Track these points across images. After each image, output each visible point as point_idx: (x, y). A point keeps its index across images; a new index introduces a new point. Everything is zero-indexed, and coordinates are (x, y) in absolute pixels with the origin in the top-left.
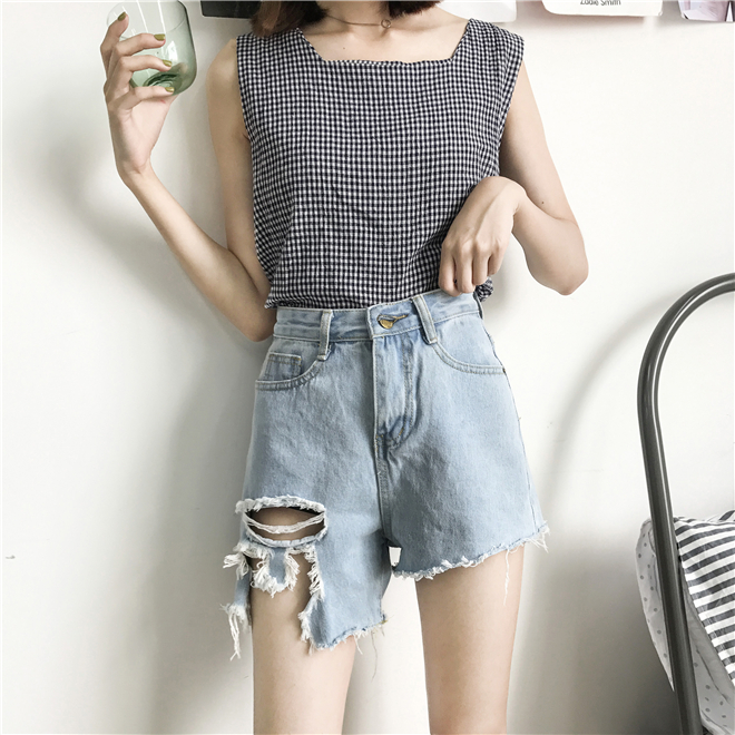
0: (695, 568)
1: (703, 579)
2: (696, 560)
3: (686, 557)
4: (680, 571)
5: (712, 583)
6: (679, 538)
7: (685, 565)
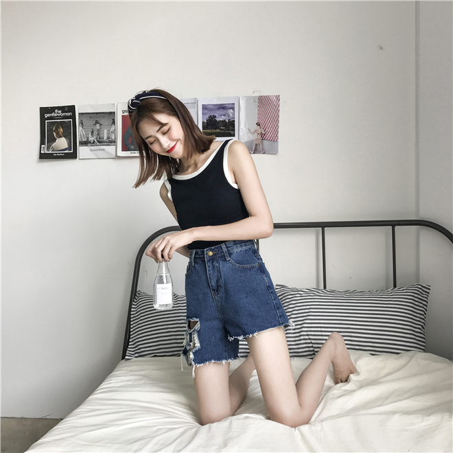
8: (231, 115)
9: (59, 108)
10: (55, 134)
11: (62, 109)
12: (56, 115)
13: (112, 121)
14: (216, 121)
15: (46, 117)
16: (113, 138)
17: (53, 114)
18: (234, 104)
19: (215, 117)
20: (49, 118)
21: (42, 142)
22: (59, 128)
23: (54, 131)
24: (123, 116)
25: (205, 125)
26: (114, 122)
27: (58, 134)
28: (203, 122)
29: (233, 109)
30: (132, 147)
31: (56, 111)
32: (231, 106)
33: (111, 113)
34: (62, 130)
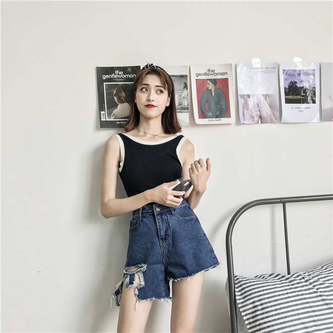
0: (240, 291)
1: (241, 295)
2: (240, 288)
3: (237, 288)
4: (235, 291)
5: (244, 296)
6: (236, 282)
7: (236, 290)
8: (311, 81)
9: (120, 69)
10: (116, 99)
11: (124, 69)
12: (116, 76)
13: (184, 86)
14: (296, 87)
15: (104, 78)
16: (186, 104)
17: (113, 76)
18: (314, 70)
19: (296, 82)
20: (108, 80)
21: (101, 108)
22: (121, 92)
23: (115, 95)
24: (196, 80)
25: (287, 90)
26: (186, 87)
27: (119, 98)
28: (285, 88)
29: (314, 75)
30: (210, 114)
31: (117, 72)
32: (311, 72)
33: (182, 76)
34: (124, 94)
